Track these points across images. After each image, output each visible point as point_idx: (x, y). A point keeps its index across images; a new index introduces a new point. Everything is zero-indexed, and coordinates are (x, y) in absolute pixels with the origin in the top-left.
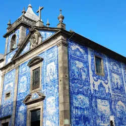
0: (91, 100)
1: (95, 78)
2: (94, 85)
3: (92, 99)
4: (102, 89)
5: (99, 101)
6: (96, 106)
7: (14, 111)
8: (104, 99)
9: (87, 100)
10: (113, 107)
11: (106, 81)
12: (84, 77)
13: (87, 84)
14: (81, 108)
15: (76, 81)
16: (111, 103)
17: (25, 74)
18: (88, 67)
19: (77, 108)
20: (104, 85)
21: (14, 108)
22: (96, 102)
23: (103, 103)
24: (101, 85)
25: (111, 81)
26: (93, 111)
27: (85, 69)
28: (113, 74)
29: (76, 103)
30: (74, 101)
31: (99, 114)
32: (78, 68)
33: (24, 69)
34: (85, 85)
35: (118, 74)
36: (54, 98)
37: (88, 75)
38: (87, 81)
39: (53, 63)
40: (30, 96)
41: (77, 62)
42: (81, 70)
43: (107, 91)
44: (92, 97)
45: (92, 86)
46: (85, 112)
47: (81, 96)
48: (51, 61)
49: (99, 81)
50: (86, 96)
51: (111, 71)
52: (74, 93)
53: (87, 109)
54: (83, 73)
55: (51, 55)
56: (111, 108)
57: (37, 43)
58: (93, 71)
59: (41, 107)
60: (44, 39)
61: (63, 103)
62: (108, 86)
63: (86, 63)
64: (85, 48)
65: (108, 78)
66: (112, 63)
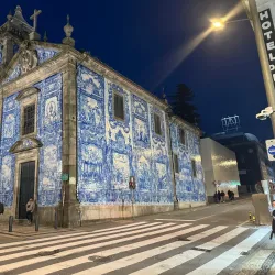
0: (105, 153)
1: (112, 123)
2: (110, 133)
4: (120, 139)
5: (116, 155)
6: (112, 162)
8: (122, 153)
9: (99, 154)
10: (133, 164)
11: (127, 129)
12: (97, 121)
13: (101, 131)
14: (92, 163)
15: (86, 126)
16: (131, 159)
17: (12, 112)
18: (103, 107)
19: (86, 163)
20: (124, 133)
22: (112, 156)
23: (121, 158)
24: (119, 134)
25: (134, 129)
26: (108, 167)
27: (100, 110)
28: (137, 120)
29: (86, 157)
30: (83, 153)
31: (115, 173)
32: (90, 107)
33: (10, 104)
34: (98, 132)
35: (142, 120)
36: (55, 147)
37: (103, 118)
38: (102, 127)
39: (55, 98)
40: (20, 142)
41: (89, 99)
42: (95, 112)
43: (127, 142)
44: (106, 150)
45: (107, 134)
46: (98, 168)
47: (92, 148)
48: (52, 95)
49: (118, 128)
50: (99, 147)
51: (135, 116)
52: (84, 142)
53: (100, 165)
54: (97, 116)
55: (51, 86)
56: (130, 165)
57: (31, 66)
58: (110, 114)
59: (36, 158)
60: (41, 61)
61: (68, 155)
62: (128, 136)
63: (101, 101)
64: (101, 78)
65: (130, 124)
66: (136, 104)
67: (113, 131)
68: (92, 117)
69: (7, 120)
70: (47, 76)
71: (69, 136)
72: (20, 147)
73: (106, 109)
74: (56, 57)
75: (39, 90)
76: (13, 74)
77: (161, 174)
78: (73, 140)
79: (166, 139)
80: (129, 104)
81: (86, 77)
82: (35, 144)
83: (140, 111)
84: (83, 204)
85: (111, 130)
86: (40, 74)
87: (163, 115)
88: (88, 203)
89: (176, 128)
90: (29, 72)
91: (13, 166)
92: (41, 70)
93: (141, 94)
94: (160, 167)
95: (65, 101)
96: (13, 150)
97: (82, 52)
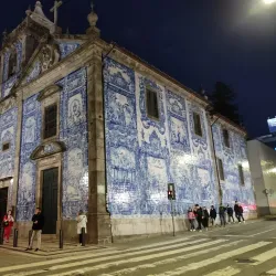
0: (138, 157)
1: (145, 123)
2: (143, 134)
4: (155, 141)
5: (150, 159)
6: (146, 167)
7: (16, 170)
8: (158, 157)
9: (131, 158)
10: (171, 170)
11: (162, 130)
12: (128, 120)
13: (132, 131)
14: (123, 169)
15: (115, 126)
16: (168, 164)
17: (32, 115)
18: (134, 104)
19: (116, 168)
20: (159, 135)
21: (16, 166)
22: (146, 160)
23: (157, 164)
24: (154, 135)
25: (170, 130)
26: (142, 174)
27: (131, 108)
28: (173, 119)
29: (115, 161)
30: (113, 157)
31: (150, 180)
32: (119, 105)
33: (31, 106)
34: (129, 133)
35: (180, 119)
36: (80, 151)
37: (135, 117)
38: (133, 127)
39: (78, 96)
40: (42, 147)
41: (118, 95)
42: (125, 109)
43: (163, 145)
44: (139, 153)
45: (140, 135)
46: (130, 175)
47: (122, 151)
48: (76, 93)
49: (152, 129)
50: (131, 150)
51: (171, 114)
52: (113, 145)
53: (133, 171)
54: (127, 115)
55: (75, 83)
56: (168, 171)
57: (52, 62)
58: (142, 112)
59: (58, 165)
60: (63, 56)
61: (95, 160)
62: (165, 138)
63: (131, 97)
64: (130, 71)
65: (166, 124)
66: (172, 101)
67: (146, 131)
68: (122, 116)
69: (27, 124)
70: (71, 70)
71: (95, 137)
72: (42, 153)
73: (137, 107)
74: (79, 50)
75: (61, 88)
76: (33, 73)
77: (204, 182)
78: (100, 142)
79: (208, 141)
80: (164, 100)
81: (113, 70)
82: (58, 148)
83: (177, 109)
84: (113, 217)
85: (144, 131)
86: (62, 71)
87: (203, 114)
88: (120, 216)
89: (219, 128)
90: (50, 69)
91: (34, 175)
92: (63, 66)
94: (203, 173)
95: (90, 98)
96: (35, 156)
97: (109, 42)
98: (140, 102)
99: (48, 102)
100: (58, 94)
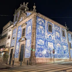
1: (48, 33)
2: (47, 36)
3: (45, 42)
4: (50, 38)
5: (49, 43)
6: (47, 45)
8: (51, 42)
9: (43, 42)
10: (55, 45)
11: (53, 35)
13: (44, 35)
14: (40, 45)
15: (39, 34)
16: (54, 44)
17: (20, 30)
18: (45, 28)
19: (39, 45)
21: (15, 44)
22: (47, 43)
23: (51, 44)
24: (50, 36)
25: (55, 35)
26: (46, 47)
29: (38, 43)
30: (38, 42)
31: (48, 48)
32: (40, 28)
34: (43, 36)
35: (58, 32)
36: (30, 40)
37: (45, 32)
39: (30, 26)
41: (40, 26)
42: (42, 30)
43: (53, 39)
44: (45, 41)
46: (42, 47)
47: (41, 40)
49: (50, 34)
50: (43, 40)
51: (55, 31)
52: (38, 39)
54: (42, 31)
56: (54, 46)
57: (25, 18)
58: (47, 30)
60: (27, 16)
61: (33, 43)
62: (53, 37)
63: (44, 27)
64: (44, 20)
65: (54, 33)
66: (56, 27)
67: (48, 35)
68: (41, 31)
69: (19, 33)
70: (29, 20)
72: (21, 40)
76: (21, 20)
77: (65, 49)
78: (34, 38)
79: (67, 38)
80: (54, 27)
81: (39, 20)
82: (25, 39)
83: (57, 29)
86: (27, 20)
87: (65, 31)
89: (70, 35)
90: (24, 19)
91: (19, 46)
92: (27, 18)
93: (58, 25)
94: (65, 47)
95: (33, 27)
96: (19, 41)
98: (47, 28)
99: (24, 27)
100: (26, 25)
